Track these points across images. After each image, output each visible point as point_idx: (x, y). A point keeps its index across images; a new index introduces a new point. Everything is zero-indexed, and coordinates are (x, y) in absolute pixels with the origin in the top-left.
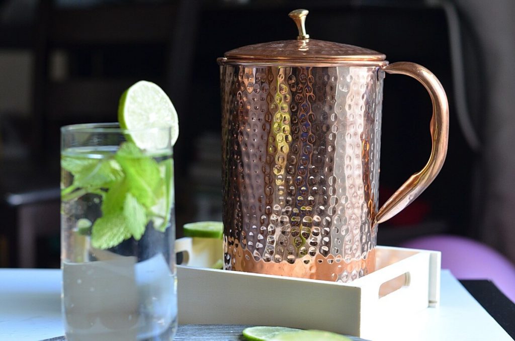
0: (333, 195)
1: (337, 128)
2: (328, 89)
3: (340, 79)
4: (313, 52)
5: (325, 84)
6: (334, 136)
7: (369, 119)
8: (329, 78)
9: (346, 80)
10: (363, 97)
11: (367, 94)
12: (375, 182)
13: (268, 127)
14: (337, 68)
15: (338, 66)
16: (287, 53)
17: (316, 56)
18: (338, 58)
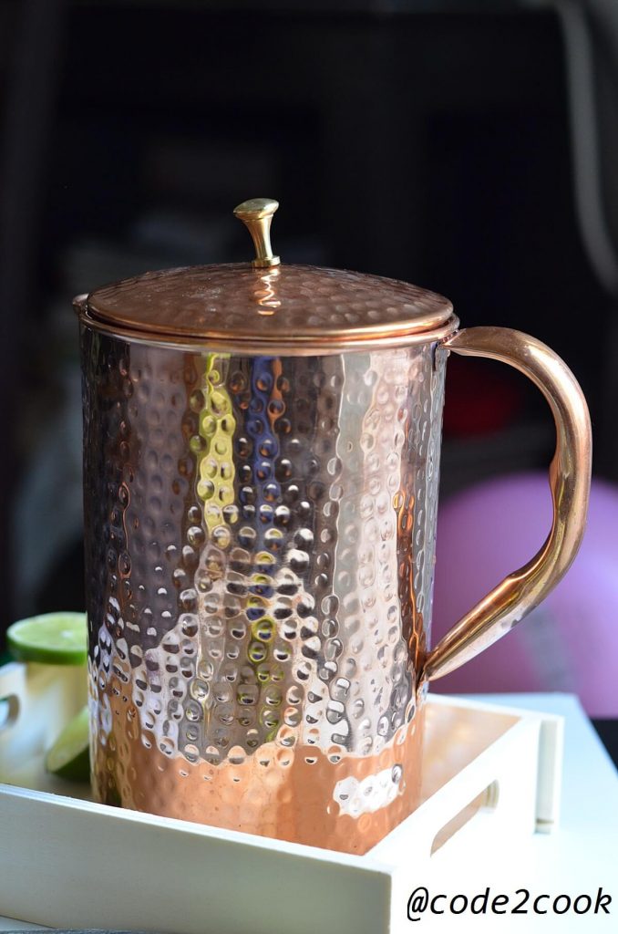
0: (330, 636)
1: (342, 491)
2: (321, 404)
3: (349, 380)
4: (288, 321)
5: (314, 393)
6: (335, 508)
7: (413, 460)
8: (323, 381)
9: (362, 381)
10: (401, 416)
11: (410, 406)
12: (425, 592)
13: (184, 489)
14: (342, 356)
15: (345, 354)
16: (229, 319)
17: (294, 331)
18: (345, 335)
